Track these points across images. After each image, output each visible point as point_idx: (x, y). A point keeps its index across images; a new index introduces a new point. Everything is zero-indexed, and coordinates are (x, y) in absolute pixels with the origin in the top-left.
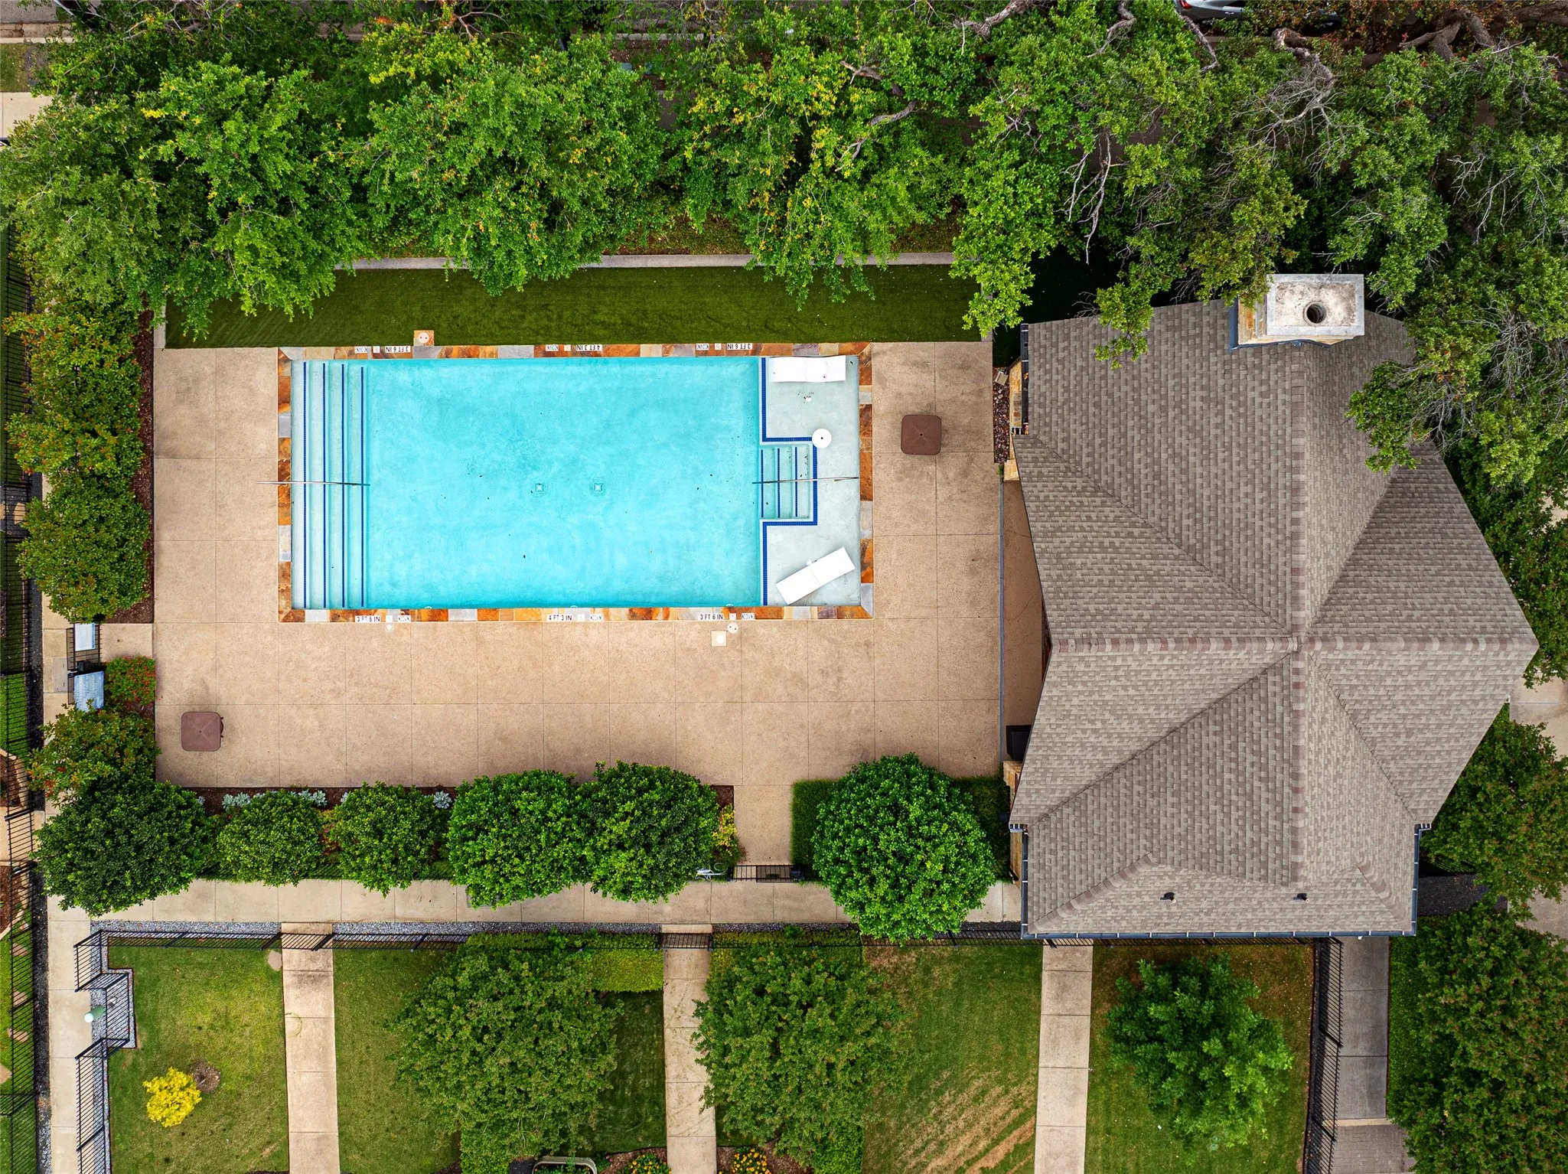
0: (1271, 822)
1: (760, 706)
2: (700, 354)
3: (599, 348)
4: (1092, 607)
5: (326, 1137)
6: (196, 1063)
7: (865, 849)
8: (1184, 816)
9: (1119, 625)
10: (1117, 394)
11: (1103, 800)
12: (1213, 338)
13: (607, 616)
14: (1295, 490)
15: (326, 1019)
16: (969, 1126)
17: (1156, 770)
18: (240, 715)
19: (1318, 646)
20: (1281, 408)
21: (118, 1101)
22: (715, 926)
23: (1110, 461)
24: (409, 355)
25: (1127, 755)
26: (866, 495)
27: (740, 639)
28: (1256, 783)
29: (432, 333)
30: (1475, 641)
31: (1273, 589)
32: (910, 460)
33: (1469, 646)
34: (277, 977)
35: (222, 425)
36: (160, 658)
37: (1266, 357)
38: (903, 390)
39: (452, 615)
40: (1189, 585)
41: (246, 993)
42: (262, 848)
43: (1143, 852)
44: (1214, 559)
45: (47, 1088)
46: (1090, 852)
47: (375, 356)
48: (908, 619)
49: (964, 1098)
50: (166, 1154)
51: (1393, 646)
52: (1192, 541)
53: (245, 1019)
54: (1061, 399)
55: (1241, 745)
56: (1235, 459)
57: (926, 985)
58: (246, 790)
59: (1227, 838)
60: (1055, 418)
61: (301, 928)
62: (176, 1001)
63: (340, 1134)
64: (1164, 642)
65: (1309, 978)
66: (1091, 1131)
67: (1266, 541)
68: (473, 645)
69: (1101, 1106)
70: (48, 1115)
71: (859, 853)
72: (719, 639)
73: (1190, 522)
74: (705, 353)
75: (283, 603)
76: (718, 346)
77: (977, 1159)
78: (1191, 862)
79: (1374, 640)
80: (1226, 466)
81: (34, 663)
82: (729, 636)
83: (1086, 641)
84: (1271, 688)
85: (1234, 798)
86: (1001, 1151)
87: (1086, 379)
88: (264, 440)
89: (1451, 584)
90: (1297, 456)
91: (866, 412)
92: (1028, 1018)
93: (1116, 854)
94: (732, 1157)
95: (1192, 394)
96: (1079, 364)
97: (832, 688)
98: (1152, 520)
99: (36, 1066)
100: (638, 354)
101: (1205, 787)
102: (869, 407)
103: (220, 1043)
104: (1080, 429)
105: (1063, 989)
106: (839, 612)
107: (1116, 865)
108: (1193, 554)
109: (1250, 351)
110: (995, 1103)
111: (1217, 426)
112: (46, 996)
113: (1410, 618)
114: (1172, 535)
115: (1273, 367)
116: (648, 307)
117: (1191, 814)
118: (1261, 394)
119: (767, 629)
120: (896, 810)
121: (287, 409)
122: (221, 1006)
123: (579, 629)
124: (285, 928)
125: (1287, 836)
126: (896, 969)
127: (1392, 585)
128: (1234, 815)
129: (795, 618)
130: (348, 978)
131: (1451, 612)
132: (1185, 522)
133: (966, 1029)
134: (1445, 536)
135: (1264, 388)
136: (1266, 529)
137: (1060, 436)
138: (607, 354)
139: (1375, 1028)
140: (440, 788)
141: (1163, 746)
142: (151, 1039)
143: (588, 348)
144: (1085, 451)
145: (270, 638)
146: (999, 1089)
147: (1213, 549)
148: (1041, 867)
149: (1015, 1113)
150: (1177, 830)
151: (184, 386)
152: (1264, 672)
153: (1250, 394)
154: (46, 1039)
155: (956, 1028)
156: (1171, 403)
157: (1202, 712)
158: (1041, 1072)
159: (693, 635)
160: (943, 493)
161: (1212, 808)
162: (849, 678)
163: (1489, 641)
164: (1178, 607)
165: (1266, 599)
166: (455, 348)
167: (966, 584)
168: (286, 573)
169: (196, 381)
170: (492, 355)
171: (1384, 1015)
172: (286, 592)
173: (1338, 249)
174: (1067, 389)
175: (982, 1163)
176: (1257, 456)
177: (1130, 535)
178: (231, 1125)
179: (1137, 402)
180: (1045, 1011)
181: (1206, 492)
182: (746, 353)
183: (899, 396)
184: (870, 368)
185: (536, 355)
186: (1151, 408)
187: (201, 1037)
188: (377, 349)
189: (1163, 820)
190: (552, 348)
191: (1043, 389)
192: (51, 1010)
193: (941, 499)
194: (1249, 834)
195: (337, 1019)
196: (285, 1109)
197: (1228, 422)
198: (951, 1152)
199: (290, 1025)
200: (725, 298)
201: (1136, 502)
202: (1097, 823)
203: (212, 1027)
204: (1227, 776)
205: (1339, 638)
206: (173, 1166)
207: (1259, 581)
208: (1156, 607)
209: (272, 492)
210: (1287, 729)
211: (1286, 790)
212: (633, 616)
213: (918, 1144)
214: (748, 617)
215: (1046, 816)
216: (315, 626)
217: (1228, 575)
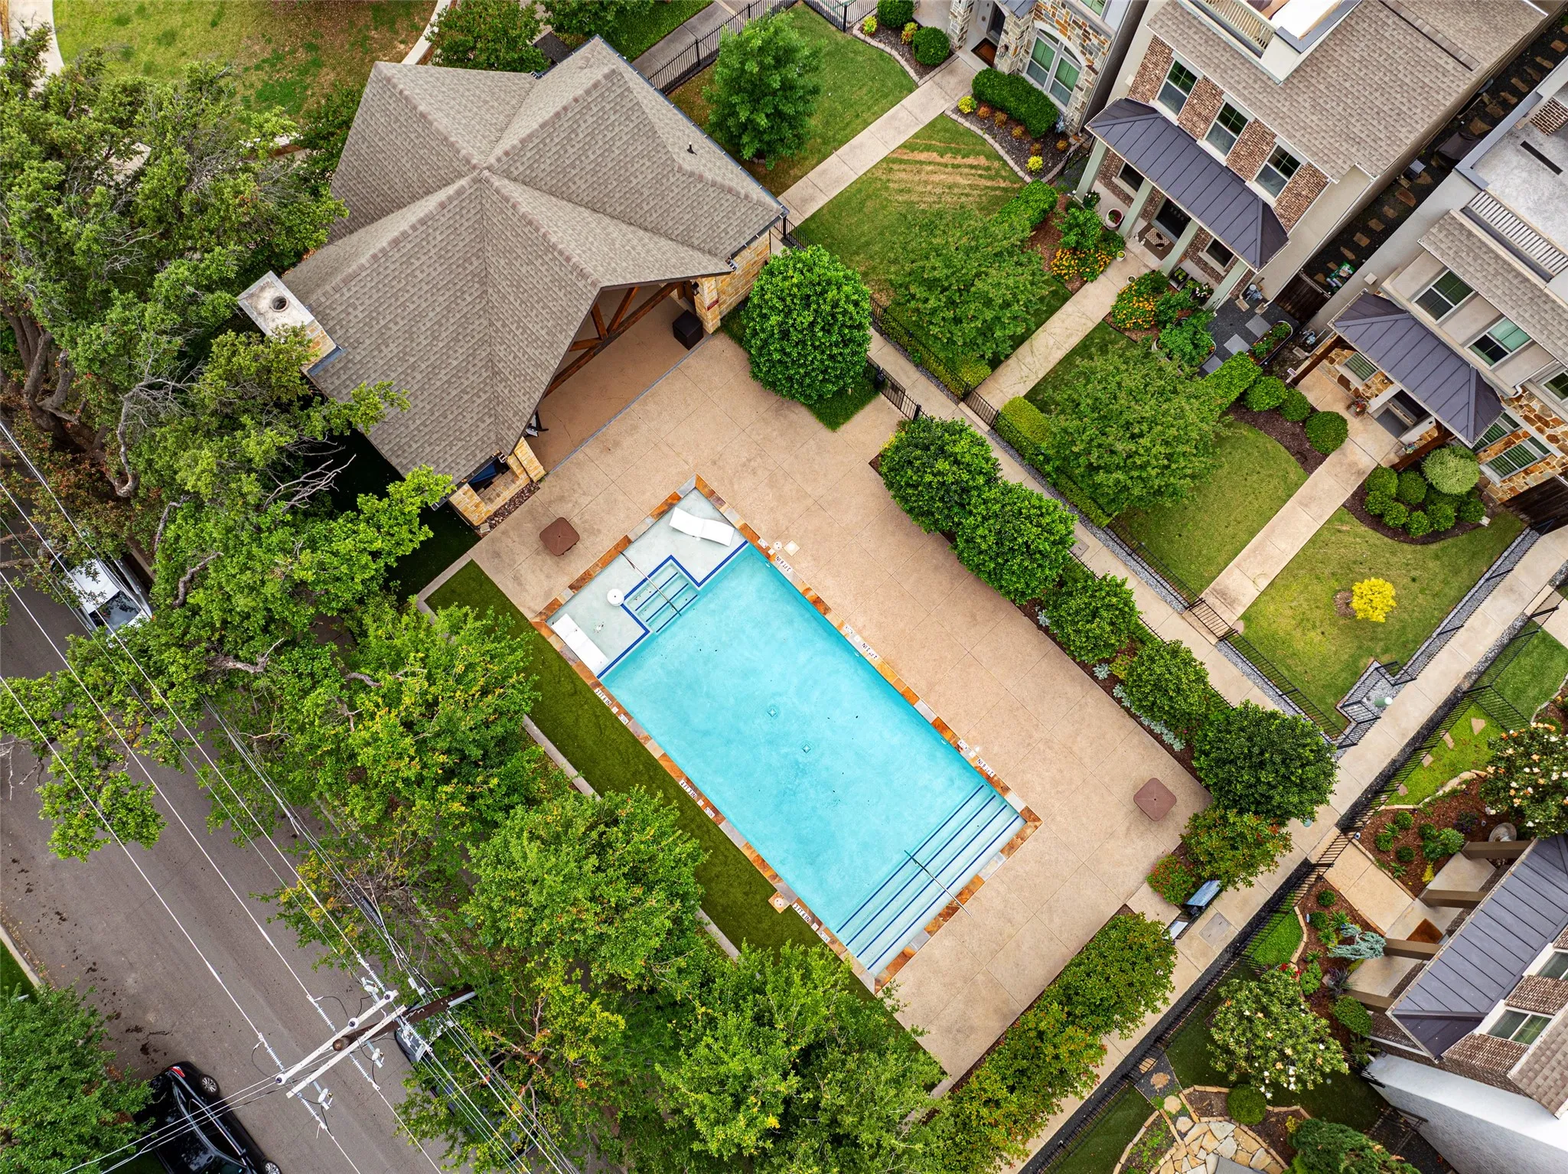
0: (595, 110)
1: (809, 490)
2: (630, 718)
3: (682, 783)
4: (561, 294)
5: (1301, 503)
6: (1345, 615)
7: (823, 329)
8: (636, 166)
9: (557, 269)
10: (428, 407)
11: (670, 224)
12: (345, 368)
13: (841, 625)
14: (396, 242)
15: (1238, 566)
16: (926, 183)
17: (626, 203)
18: (1123, 791)
19: (474, 161)
20: (354, 289)
21: (1416, 642)
22: (957, 404)
23: (472, 378)
24: (799, 901)
25: (632, 228)
26: (627, 542)
27: (780, 535)
28: (581, 136)
29: (770, 901)
30: (401, 92)
31: (464, 212)
32: (583, 535)
33: (406, 93)
34: (1246, 617)
35: (959, 984)
36: (1141, 878)
37: (331, 323)
38: (543, 577)
39: (932, 718)
40: (502, 262)
41: (1274, 626)
42: (1174, 670)
43: (678, 175)
44: (476, 263)
45: (1456, 690)
46: (706, 208)
47: (820, 924)
48: (678, 454)
49: (915, 198)
50: (1413, 584)
51: (441, 128)
52: (477, 285)
53: (1289, 612)
54: (460, 444)
55: (568, 162)
56: (407, 296)
57: (874, 268)
58: (1162, 742)
59: (626, 130)
60: (475, 439)
61: (1204, 631)
62: (1324, 663)
63: (1290, 496)
64: (544, 235)
65: (677, 91)
66: (866, 124)
67: (439, 238)
68: (937, 688)
69: (848, 130)
70: (1468, 675)
71: (829, 332)
72: (792, 548)
73: (466, 296)
74: (626, 714)
75: (1029, 831)
76: (615, 710)
77: (939, 164)
78: (658, 141)
79: (446, 139)
80: (415, 298)
81: (1227, 956)
82: (785, 544)
83: (582, 275)
84: (521, 169)
85: (600, 143)
86: (923, 156)
87: (435, 436)
88: (941, 946)
89: (382, 139)
90: (374, 257)
91: (576, 587)
92: (839, 205)
93: (693, 191)
94: (1070, 281)
95: (390, 356)
96: (428, 449)
97: (759, 460)
98: (486, 323)
99: (1450, 710)
100: (664, 755)
101: (610, 165)
102: (571, 587)
103: (1318, 613)
104: (468, 416)
105: (805, 201)
106: (711, 495)
107: (699, 186)
108: (483, 279)
109: (335, 336)
110: (900, 181)
111: (396, 323)
112: (1408, 745)
113: (419, 136)
114: (484, 302)
115: (333, 314)
116: (629, 776)
117: (632, 162)
118: (355, 309)
119: (760, 526)
120: (785, 335)
121: (908, 950)
122: (1298, 633)
123: (866, 634)
124: (1214, 641)
125: (595, 94)
126: (881, 290)
127: (408, 166)
128: (610, 135)
129: (738, 517)
130: (1202, 576)
131: (397, 120)
132: (469, 299)
133: (876, 228)
134: (358, 172)
135: (350, 310)
136: (433, 243)
137: (482, 426)
138: (682, 774)
139: (672, 41)
140: (1040, 627)
141: (609, 210)
142: (1361, 657)
143: (688, 790)
144: (479, 401)
145: (1059, 818)
146: (891, 185)
147: (471, 268)
148: (741, 233)
149: (895, 167)
150: (648, 164)
151: (960, 1036)
152: (515, 180)
153: (361, 316)
154: (1431, 720)
155: (882, 234)
156: (406, 365)
157: (570, 201)
158: (861, 173)
159: (804, 565)
160: (584, 501)
161: (617, 152)
162: (744, 455)
163: (395, 87)
164: (519, 251)
165: (473, 212)
166: (766, 875)
167: (627, 442)
168: (1010, 848)
169: (949, 1030)
170: (749, 847)
171: (662, 43)
172: (1021, 836)
173: (227, 306)
174: (451, 445)
175: (939, 159)
176: (394, 283)
177: (504, 325)
178: (1355, 563)
179: (422, 389)
180: (827, 200)
181: (441, 299)
182: (603, 689)
183: (548, 577)
184: (547, 608)
185: (724, 819)
186: (419, 377)
187: (1327, 628)
188: (815, 927)
189: (650, 177)
190: (709, 812)
191: (463, 462)
192: (1412, 734)
193: (590, 498)
194: (613, 118)
195: (1231, 559)
196: (1313, 541)
197: (388, 318)
198: (950, 180)
199: (1264, 584)
200: (580, 733)
201: (482, 342)
202: (687, 217)
203: (1314, 627)
204: (592, 157)
205: (461, 156)
206: (1413, 573)
207: (466, 224)
208: (530, 263)
209: (969, 906)
210: (536, 141)
211: (570, 115)
212: (827, 610)
213: (963, 199)
214: (763, 543)
215: (710, 252)
216: (1023, 797)
217: (478, 246)
